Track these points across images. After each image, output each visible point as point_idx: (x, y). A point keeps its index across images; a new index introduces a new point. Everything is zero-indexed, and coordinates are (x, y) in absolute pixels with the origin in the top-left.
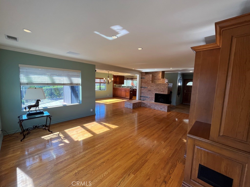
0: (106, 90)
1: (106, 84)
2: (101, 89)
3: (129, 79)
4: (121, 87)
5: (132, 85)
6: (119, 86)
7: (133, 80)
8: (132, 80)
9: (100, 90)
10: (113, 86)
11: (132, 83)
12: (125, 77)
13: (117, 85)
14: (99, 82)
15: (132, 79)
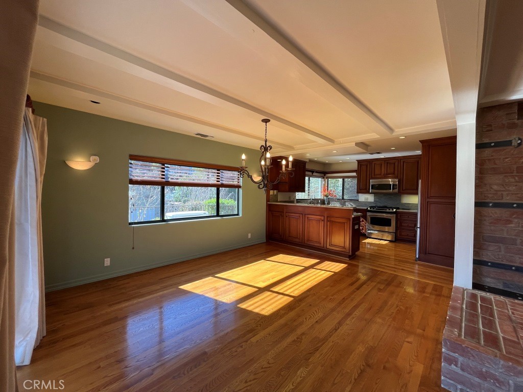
0: (241, 216)
1: (241, 190)
2: (221, 213)
3: (314, 174)
4: (292, 202)
5: (326, 193)
6: (288, 200)
7: (328, 178)
8: (324, 178)
9: (218, 215)
10: (268, 200)
11: (326, 188)
12: (307, 167)
13: (281, 197)
14: (215, 182)
15: (323, 175)
